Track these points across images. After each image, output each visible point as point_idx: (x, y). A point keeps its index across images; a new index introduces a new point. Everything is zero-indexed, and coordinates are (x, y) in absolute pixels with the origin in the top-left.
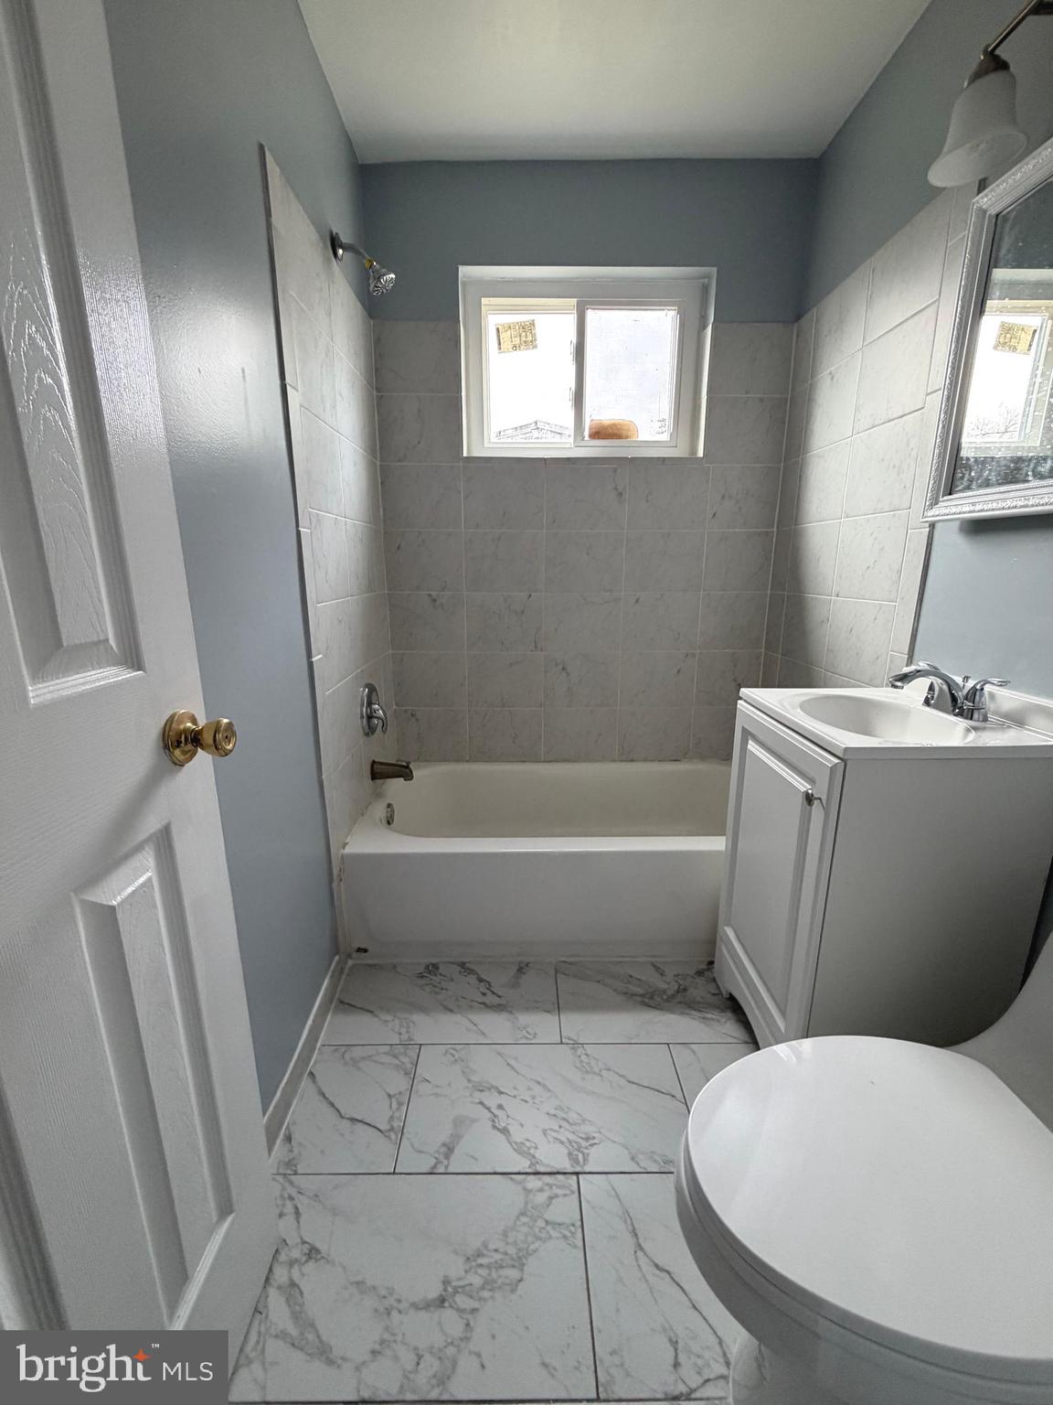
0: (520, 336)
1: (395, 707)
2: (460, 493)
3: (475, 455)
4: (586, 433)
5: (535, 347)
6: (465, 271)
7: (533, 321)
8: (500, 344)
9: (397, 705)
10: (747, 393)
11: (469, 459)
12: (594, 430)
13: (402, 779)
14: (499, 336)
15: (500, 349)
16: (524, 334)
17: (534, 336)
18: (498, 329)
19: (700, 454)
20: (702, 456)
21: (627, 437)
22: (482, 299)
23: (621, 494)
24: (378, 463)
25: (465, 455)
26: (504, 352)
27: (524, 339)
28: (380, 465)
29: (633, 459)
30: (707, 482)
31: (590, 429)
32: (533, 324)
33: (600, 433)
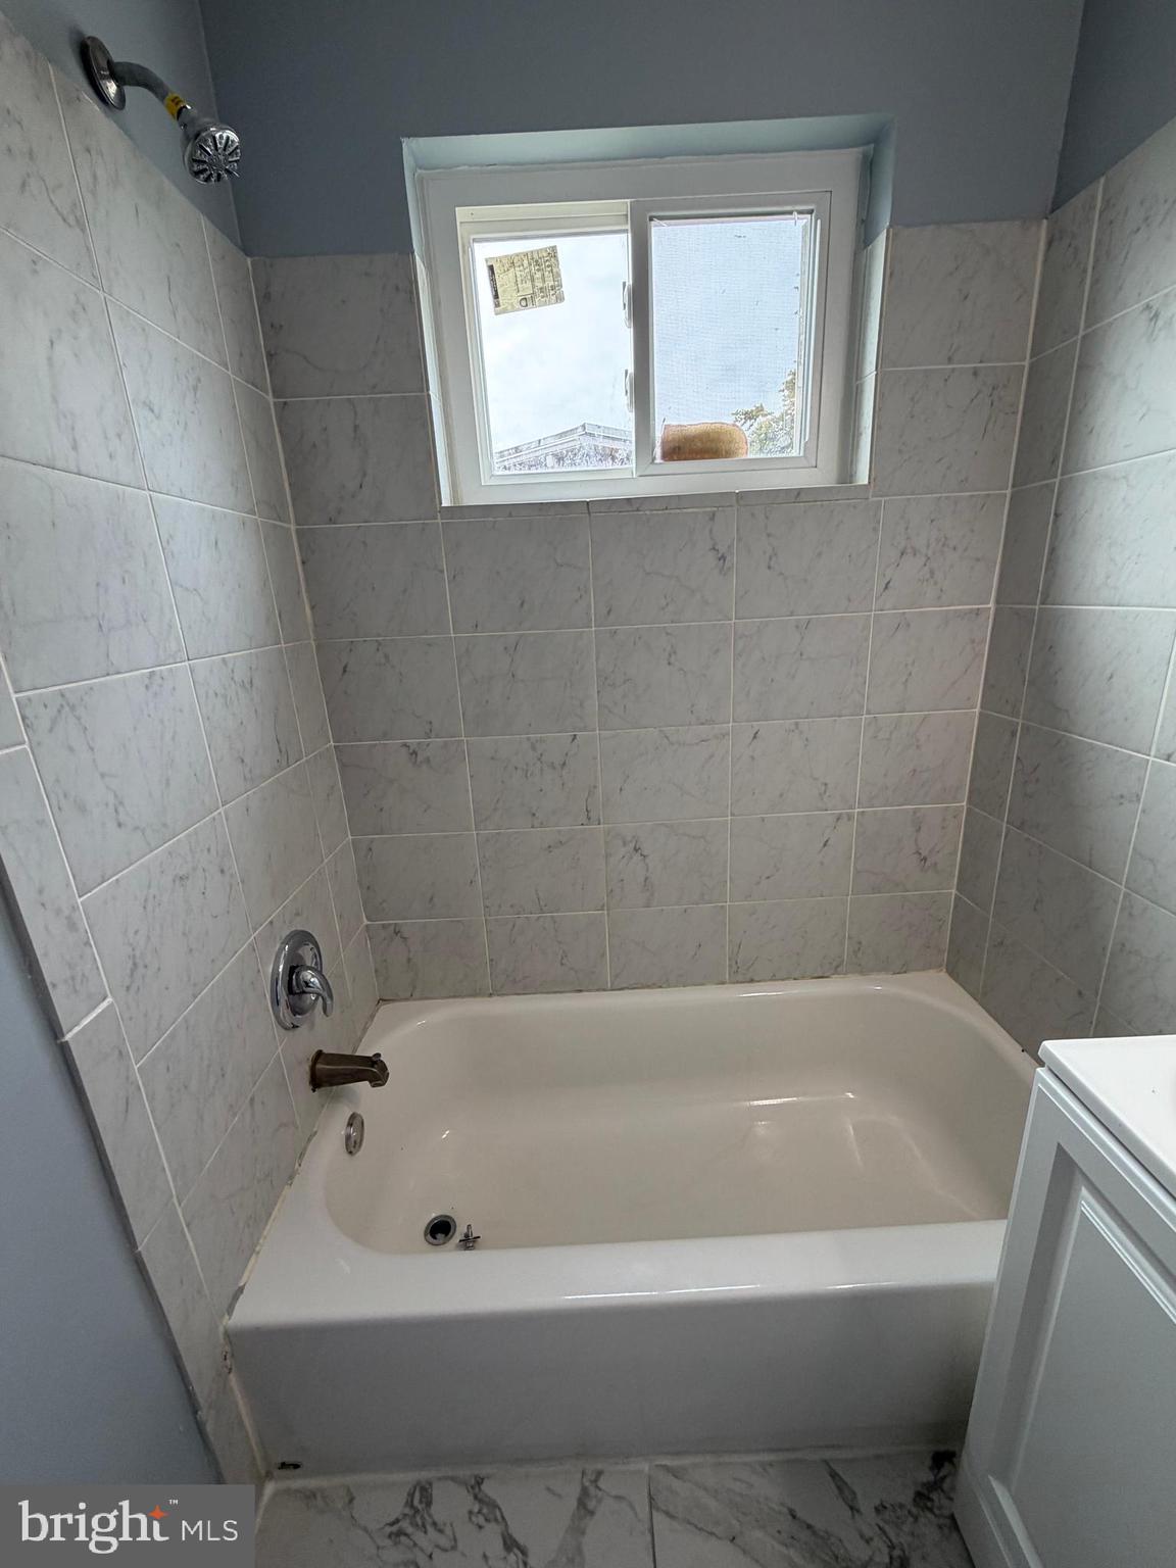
0: (533, 280)
1: (366, 922)
2: (442, 571)
3: (466, 502)
4: (658, 452)
5: (560, 299)
6: (414, 149)
7: (554, 248)
8: (496, 296)
9: (368, 919)
10: (950, 360)
11: (457, 511)
12: (672, 445)
13: (367, 1083)
14: (493, 281)
15: (497, 305)
16: (539, 275)
17: (557, 276)
18: (491, 268)
19: (863, 476)
20: (866, 482)
21: (728, 454)
22: (457, 209)
23: (723, 558)
24: (293, 527)
25: (445, 504)
26: (505, 311)
27: (540, 285)
28: (297, 531)
29: (741, 497)
30: (875, 530)
31: (664, 443)
32: (553, 253)
33: (683, 449)
